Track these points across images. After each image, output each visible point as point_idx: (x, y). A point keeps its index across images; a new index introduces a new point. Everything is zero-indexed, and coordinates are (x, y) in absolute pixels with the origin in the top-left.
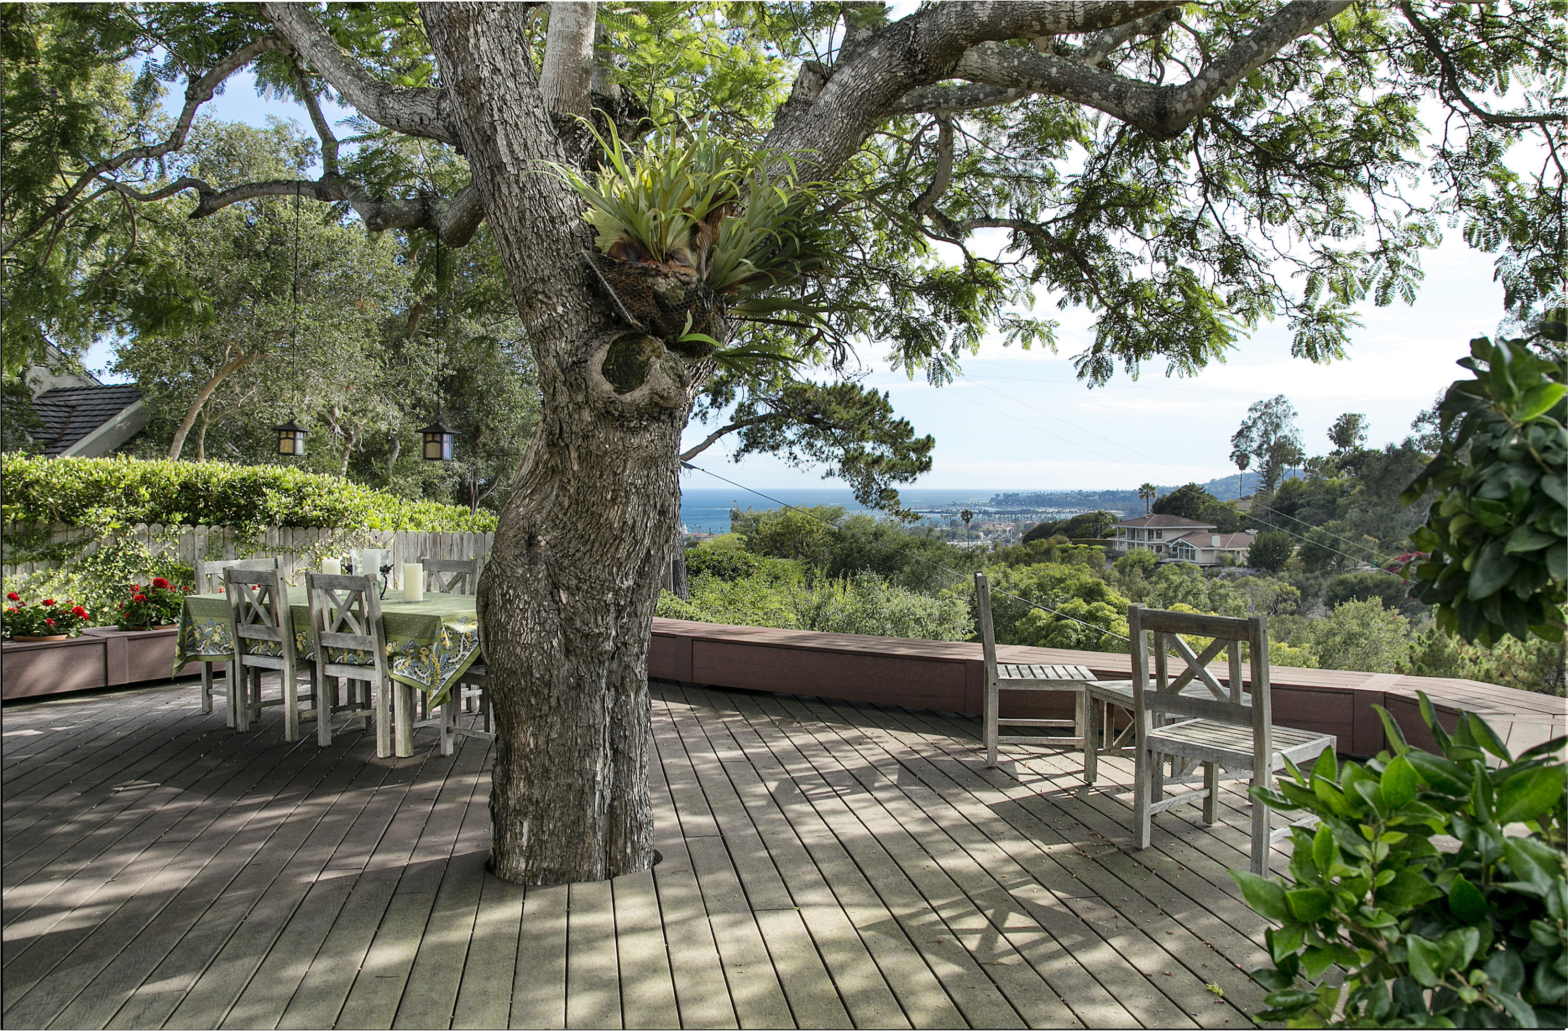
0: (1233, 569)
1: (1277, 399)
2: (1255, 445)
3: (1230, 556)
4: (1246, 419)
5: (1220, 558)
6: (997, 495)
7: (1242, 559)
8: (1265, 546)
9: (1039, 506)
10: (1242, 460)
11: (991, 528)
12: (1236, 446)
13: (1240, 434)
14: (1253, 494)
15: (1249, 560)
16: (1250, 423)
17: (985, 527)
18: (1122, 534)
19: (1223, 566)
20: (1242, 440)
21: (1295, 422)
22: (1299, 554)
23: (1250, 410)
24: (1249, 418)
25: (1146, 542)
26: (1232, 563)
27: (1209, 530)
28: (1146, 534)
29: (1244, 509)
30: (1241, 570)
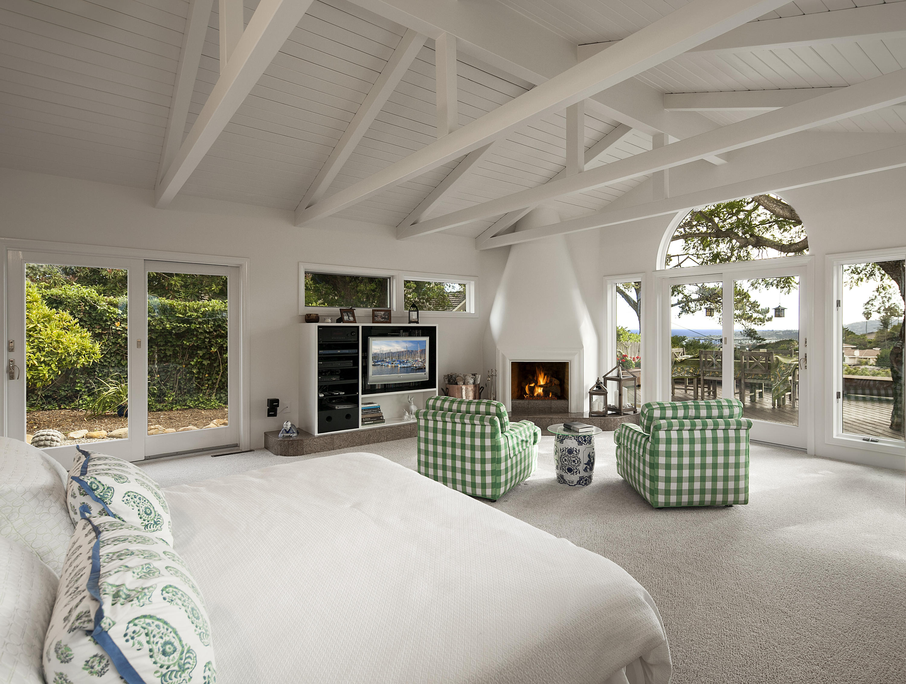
0: (867, 366)
2: (876, 308)
3: (865, 360)
5: (860, 361)
7: (872, 361)
8: (886, 356)
10: (867, 315)
14: (876, 331)
19: (861, 365)
26: (866, 364)
27: (852, 348)
29: (872, 338)
30: (872, 367)
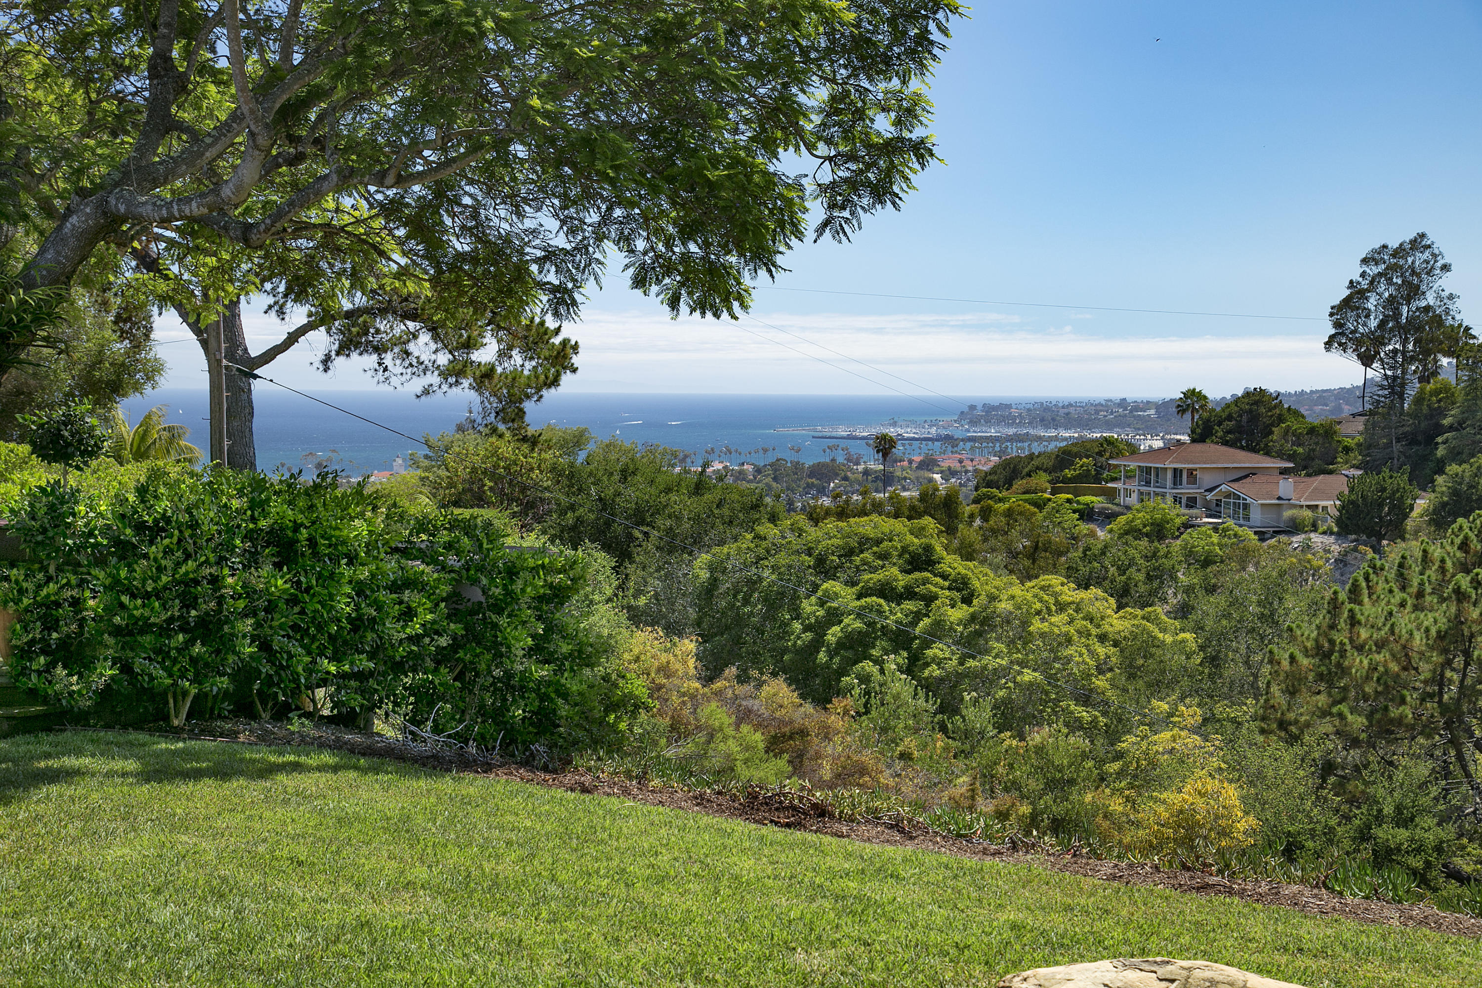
1: (1413, 242)
4: (1356, 277)
6: (972, 407)
9: (1047, 427)
11: (956, 466)
12: (1337, 325)
13: (1346, 303)
15: (1339, 521)
16: (1365, 284)
17: (945, 465)
18: (1129, 476)
20: (1351, 315)
21: (1446, 283)
22: (1426, 512)
23: (1365, 261)
24: (1363, 275)
25: (1170, 491)
28: (1170, 475)
